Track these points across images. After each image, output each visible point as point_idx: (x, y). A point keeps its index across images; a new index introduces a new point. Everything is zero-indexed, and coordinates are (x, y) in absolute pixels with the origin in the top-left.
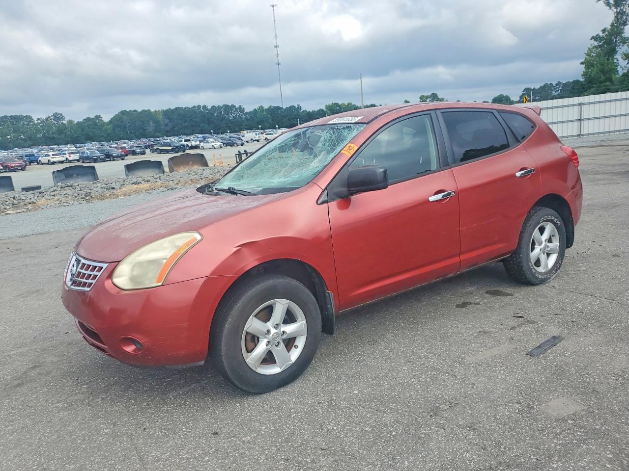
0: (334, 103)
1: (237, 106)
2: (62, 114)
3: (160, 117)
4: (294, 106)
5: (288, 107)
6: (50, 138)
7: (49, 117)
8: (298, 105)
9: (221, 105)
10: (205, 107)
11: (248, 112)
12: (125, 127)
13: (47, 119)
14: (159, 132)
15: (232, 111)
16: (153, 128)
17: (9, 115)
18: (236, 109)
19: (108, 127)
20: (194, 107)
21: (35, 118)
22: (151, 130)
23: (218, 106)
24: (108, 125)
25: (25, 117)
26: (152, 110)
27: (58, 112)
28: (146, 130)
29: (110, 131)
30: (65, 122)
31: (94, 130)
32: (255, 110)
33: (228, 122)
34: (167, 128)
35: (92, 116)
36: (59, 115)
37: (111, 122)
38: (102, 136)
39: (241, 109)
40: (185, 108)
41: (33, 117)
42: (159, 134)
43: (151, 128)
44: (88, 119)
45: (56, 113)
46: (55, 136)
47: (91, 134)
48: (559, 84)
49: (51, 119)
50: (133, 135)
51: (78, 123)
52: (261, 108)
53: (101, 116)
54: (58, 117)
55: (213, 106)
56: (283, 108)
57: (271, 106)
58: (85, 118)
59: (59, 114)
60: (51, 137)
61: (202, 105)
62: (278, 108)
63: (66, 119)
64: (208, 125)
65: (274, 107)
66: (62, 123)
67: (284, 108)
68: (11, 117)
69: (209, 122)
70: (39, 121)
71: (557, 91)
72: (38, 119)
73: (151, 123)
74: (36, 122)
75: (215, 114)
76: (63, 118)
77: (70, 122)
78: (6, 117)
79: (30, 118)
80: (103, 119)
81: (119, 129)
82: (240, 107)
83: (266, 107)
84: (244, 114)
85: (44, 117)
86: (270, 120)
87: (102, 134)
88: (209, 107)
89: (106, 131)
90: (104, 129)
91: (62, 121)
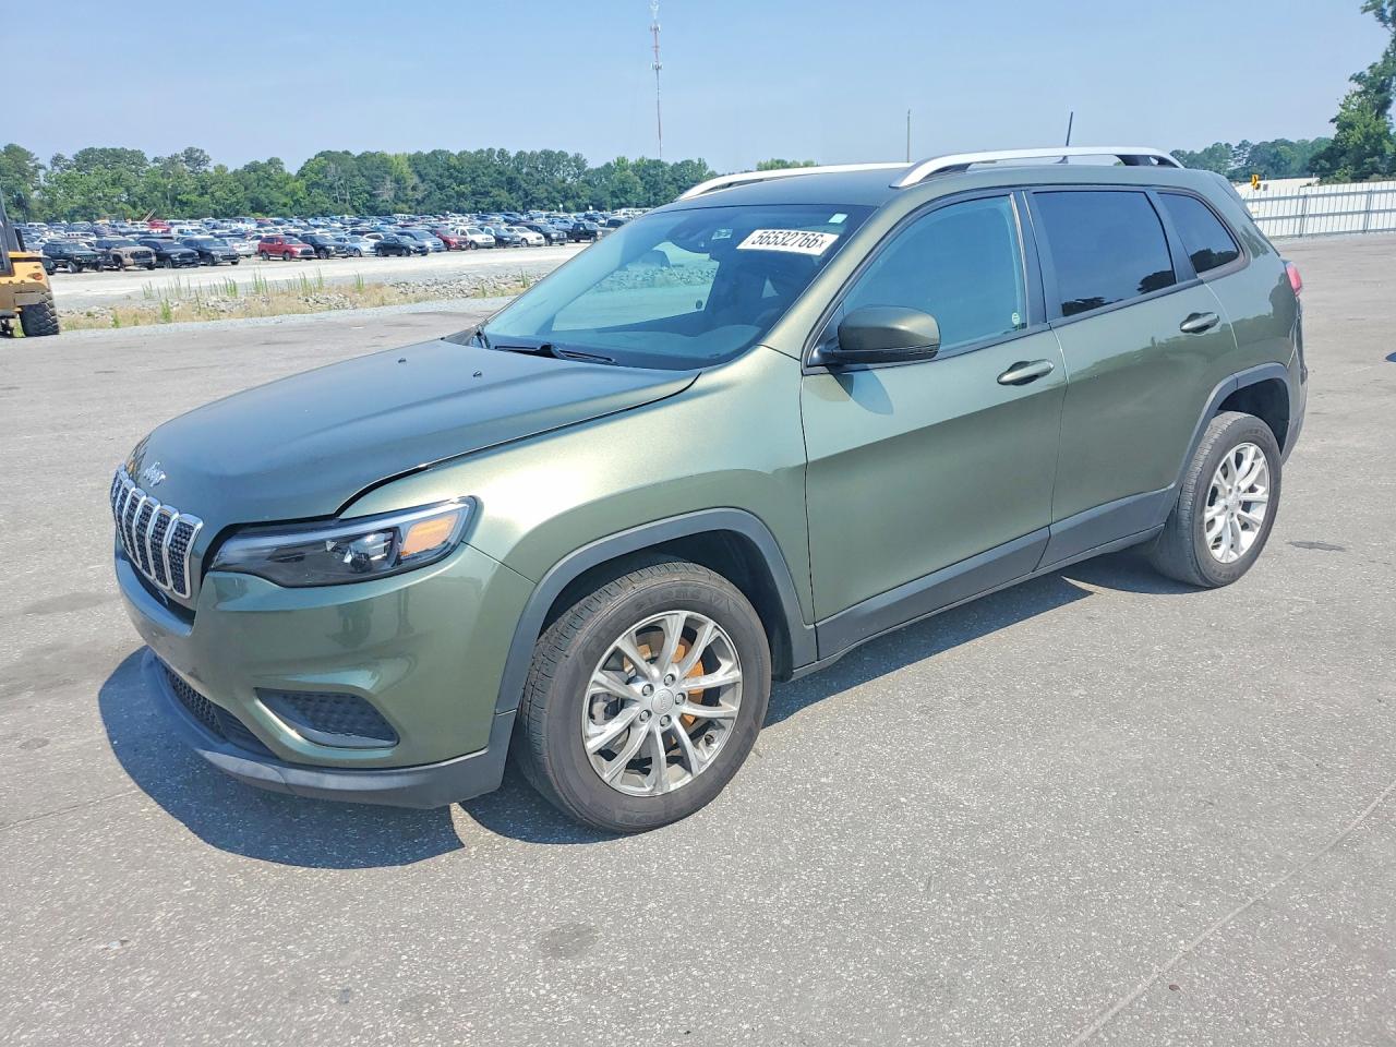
0: (776, 158)
1: (571, 155)
2: (202, 151)
3: (406, 169)
4: (691, 161)
5: (679, 162)
6: (181, 202)
7: (176, 156)
8: (700, 160)
9: (538, 151)
10: (502, 153)
11: (594, 168)
12: (331, 187)
13: (173, 160)
14: (403, 201)
15: (559, 163)
16: (392, 194)
17: (99, 146)
18: (569, 161)
19: (298, 184)
20: (481, 151)
21: (150, 158)
22: (385, 197)
23: (532, 153)
24: (296, 181)
25: (129, 152)
26: (390, 152)
27: (196, 147)
28: (374, 195)
29: (301, 194)
30: (211, 170)
31: (268, 189)
32: (608, 165)
33: (550, 189)
34: (419, 196)
35: (263, 160)
36: (197, 154)
37: (301, 174)
38: (285, 205)
39: (578, 162)
40: (461, 154)
41: (146, 156)
42: (404, 206)
43: (386, 193)
44: (253, 168)
45: (191, 149)
46: (193, 197)
47: (262, 197)
48: (1243, 145)
49: (181, 161)
50: (347, 205)
51: (236, 172)
52: (621, 161)
53: (282, 160)
54: (195, 158)
55: (520, 154)
56: (667, 165)
57: (642, 160)
58: (249, 164)
59: (198, 151)
60: (185, 200)
61: (497, 149)
62: (657, 164)
63: (212, 164)
64: (510, 191)
65: (650, 161)
66: (205, 171)
67: (671, 164)
68: (103, 151)
69: (511, 185)
70: (157, 164)
71: (1240, 161)
72: (156, 159)
73: (388, 183)
74: (152, 165)
75: (524, 170)
76: (206, 161)
77: (221, 169)
78: (92, 150)
79: (137, 158)
80: (284, 167)
81: (320, 191)
82: (577, 158)
83: (632, 159)
84: (586, 174)
85: (166, 154)
86: (640, 189)
87: (284, 200)
88: (513, 155)
89: (293, 193)
90: (288, 188)
91: (203, 168)
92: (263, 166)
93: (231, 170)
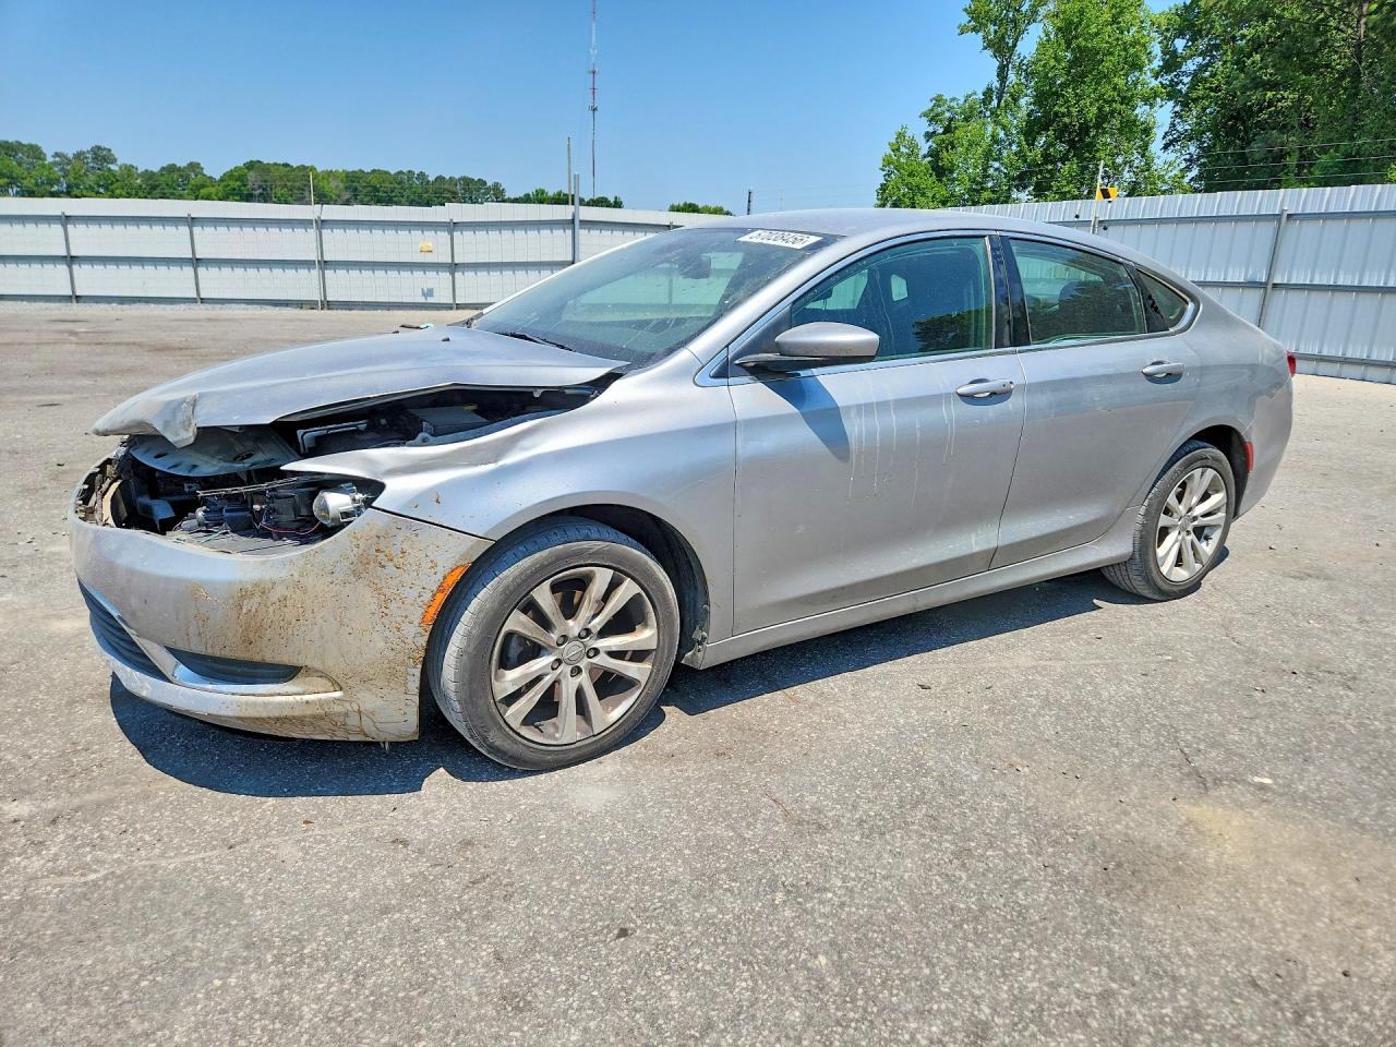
1: (490, 182)
7: (82, 153)
9: (457, 177)
10: (422, 174)
15: (478, 190)
18: (489, 189)
19: (215, 191)
20: (401, 172)
21: (48, 151)
23: (451, 178)
25: (24, 146)
27: (103, 145)
32: (526, 194)
35: (182, 163)
37: (222, 180)
39: (498, 189)
41: (44, 151)
44: (171, 169)
49: (86, 158)
51: (148, 175)
52: (538, 191)
53: (202, 166)
54: (101, 155)
55: (440, 179)
57: (559, 194)
58: (164, 166)
59: (105, 149)
61: (417, 172)
63: (119, 163)
70: (57, 159)
72: (57, 155)
74: (50, 159)
76: (114, 161)
77: (129, 168)
79: (35, 152)
80: (205, 172)
82: (496, 185)
88: (431, 179)
91: (109, 166)
92: (179, 169)
93: (140, 170)
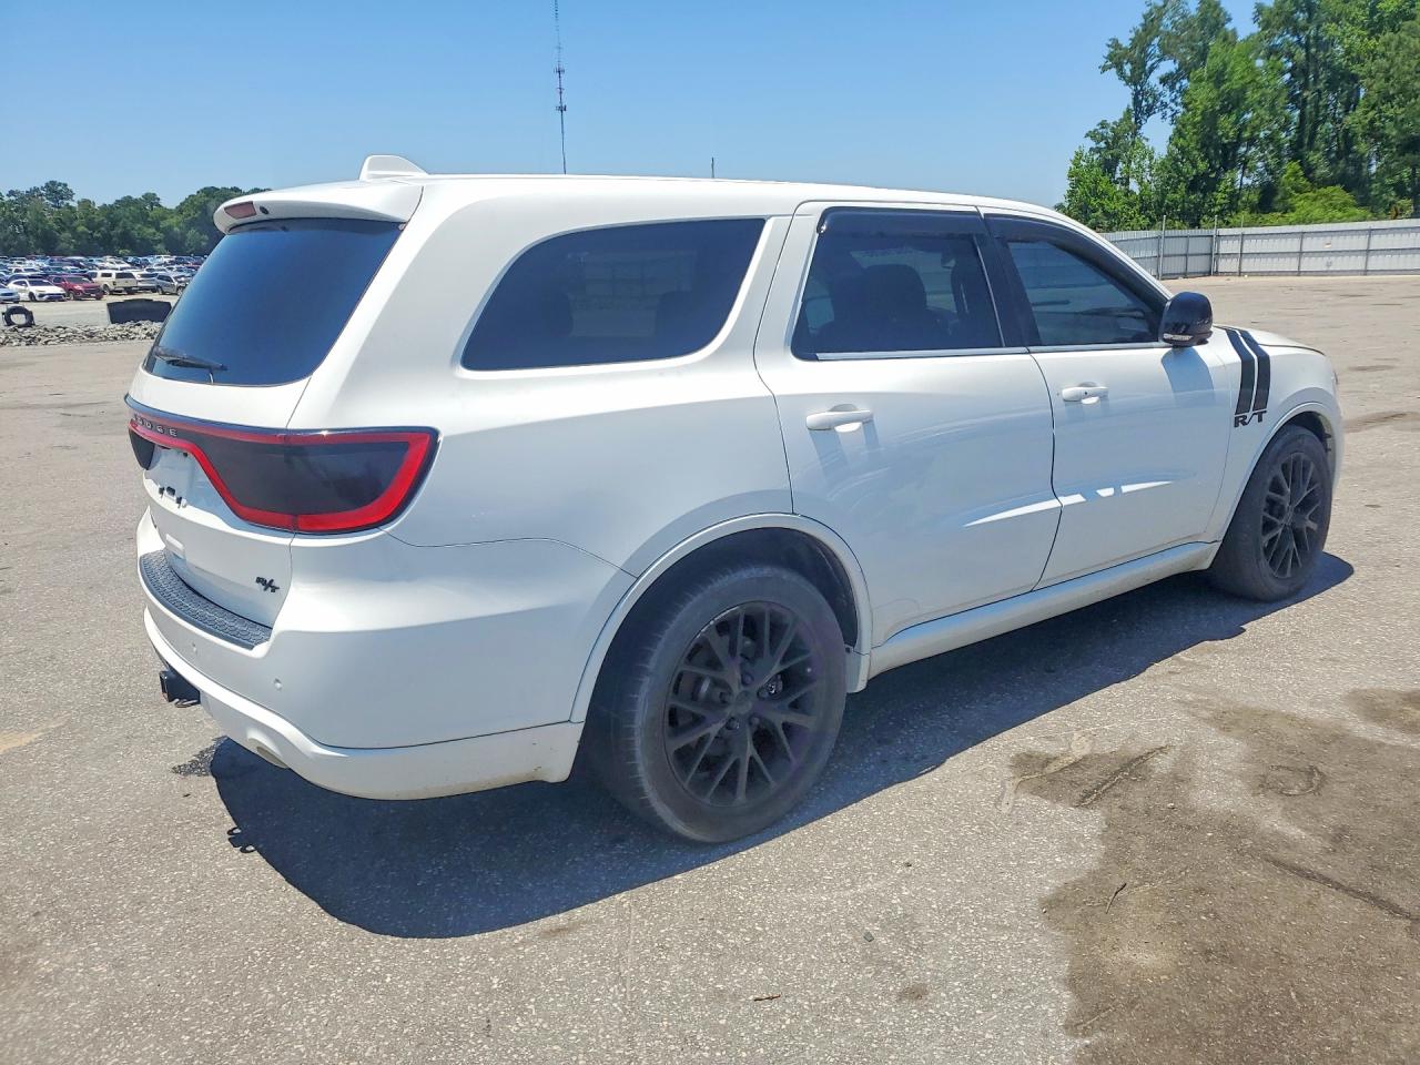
2: (65, 185)
7: (36, 190)
13: (33, 193)
24: (174, 216)
27: (59, 180)
29: (177, 231)
31: (140, 225)
35: (137, 195)
36: (60, 188)
37: (180, 210)
38: (159, 241)
44: (127, 201)
45: (53, 183)
47: (133, 233)
49: (41, 195)
51: (104, 207)
54: (56, 191)
58: (119, 198)
59: (60, 185)
63: (76, 198)
70: (12, 198)
72: (12, 193)
74: (6, 199)
76: (70, 195)
77: (86, 204)
80: (162, 203)
81: (199, 228)
85: (24, 188)
87: (159, 237)
89: (170, 227)
90: (163, 224)
91: (65, 202)
92: (136, 202)
93: (98, 204)
